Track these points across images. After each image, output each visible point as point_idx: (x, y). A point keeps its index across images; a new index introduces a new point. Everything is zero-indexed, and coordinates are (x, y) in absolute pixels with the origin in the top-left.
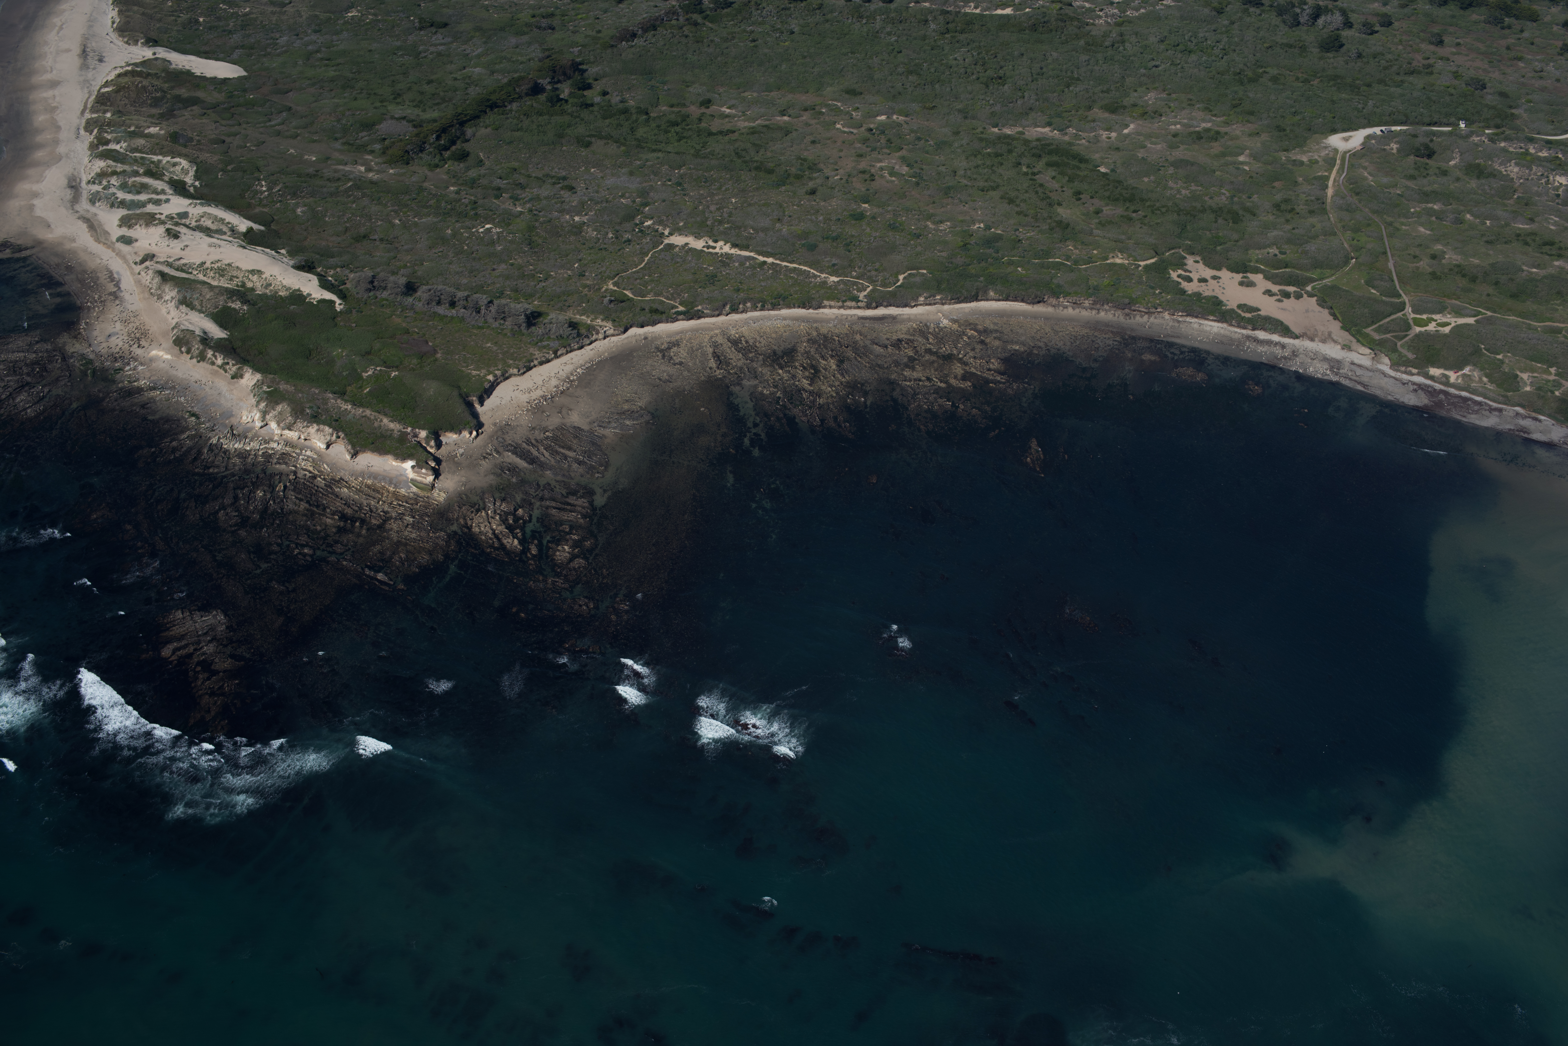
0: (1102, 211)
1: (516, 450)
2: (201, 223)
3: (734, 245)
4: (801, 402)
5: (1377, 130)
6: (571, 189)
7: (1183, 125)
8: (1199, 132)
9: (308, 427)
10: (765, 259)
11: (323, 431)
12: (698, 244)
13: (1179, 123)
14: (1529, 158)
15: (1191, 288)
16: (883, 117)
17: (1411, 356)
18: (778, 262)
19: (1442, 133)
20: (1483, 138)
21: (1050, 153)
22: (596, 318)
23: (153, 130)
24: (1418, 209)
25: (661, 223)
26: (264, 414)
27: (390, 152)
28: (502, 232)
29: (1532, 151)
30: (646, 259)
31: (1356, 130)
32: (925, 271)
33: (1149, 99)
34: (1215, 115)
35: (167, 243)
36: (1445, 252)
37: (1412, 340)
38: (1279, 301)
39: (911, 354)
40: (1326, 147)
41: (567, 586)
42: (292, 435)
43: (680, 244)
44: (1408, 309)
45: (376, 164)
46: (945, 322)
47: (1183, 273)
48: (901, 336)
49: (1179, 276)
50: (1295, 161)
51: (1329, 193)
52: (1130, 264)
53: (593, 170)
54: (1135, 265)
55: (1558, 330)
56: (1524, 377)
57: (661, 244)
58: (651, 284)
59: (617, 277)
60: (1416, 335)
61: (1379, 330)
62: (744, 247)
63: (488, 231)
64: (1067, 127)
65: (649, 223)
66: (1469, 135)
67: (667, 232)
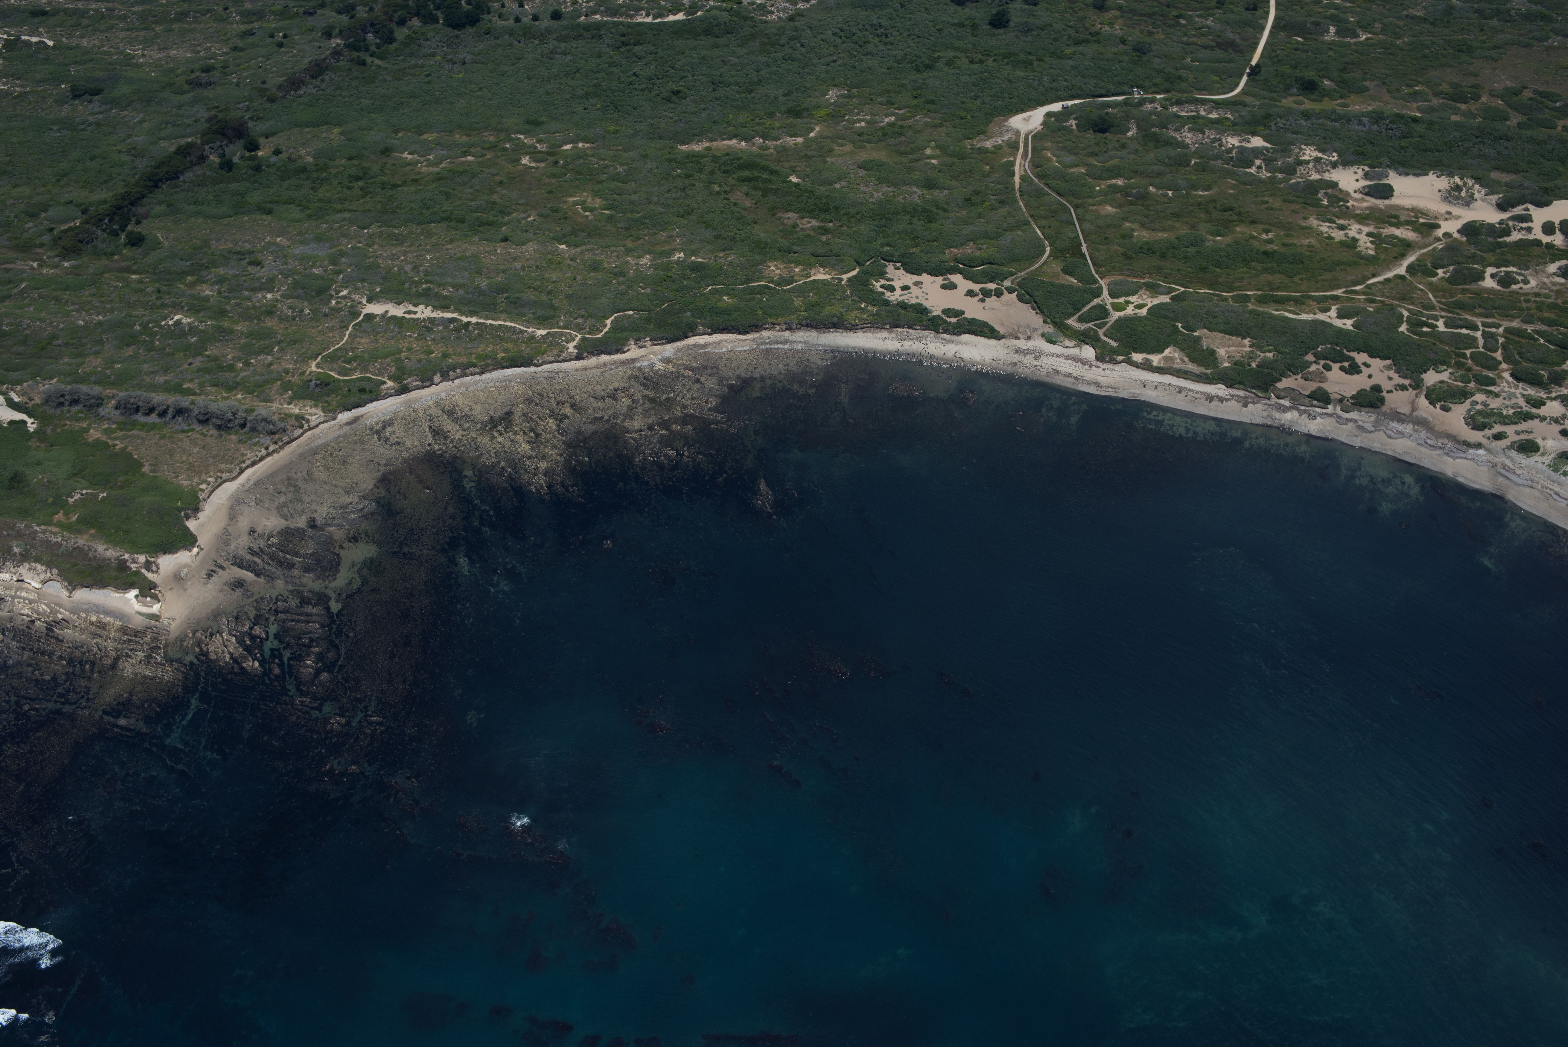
0: (799, 224)
1: (241, 563)
3: (435, 308)
4: (525, 470)
5: (1055, 107)
6: (258, 264)
7: (867, 122)
8: (882, 128)
9: (19, 567)
10: (469, 319)
11: (35, 569)
12: (398, 311)
13: (863, 120)
14: (1200, 122)
15: (895, 297)
16: (569, 147)
17: (1114, 344)
18: (482, 320)
19: (1117, 104)
20: (1156, 105)
21: (741, 167)
22: (305, 406)
24: (1103, 187)
25: (356, 290)
27: (60, 243)
28: (193, 322)
29: (1203, 113)
30: (348, 333)
31: (1035, 108)
32: (631, 313)
33: (831, 98)
34: (898, 109)
36: (1133, 230)
37: (1113, 326)
38: (983, 301)
39: (629, 402)
40: (1008, 131)
41: (316, 705)
43: (380, 313)
44: (1106, 294)
46: (659, 365)
47: (886, 283)
48: (616, 385)
49: (882, 287)
50: (979, 148)
51: (1017, 179)
52: (833, 278)
53: (279, 239)
54: (837, 279)
55: (1247, 298)
56: (1222, 352)
57: (360, 315)
58: (355, 361)
59: (320, 357)
60: (1116, 321)
61: (1081, 320)
62: (445, 308)
63: (178, 323)
64: (753, 138)
65: (344, 293)
66: (1142, 102)
67: (364, 301)
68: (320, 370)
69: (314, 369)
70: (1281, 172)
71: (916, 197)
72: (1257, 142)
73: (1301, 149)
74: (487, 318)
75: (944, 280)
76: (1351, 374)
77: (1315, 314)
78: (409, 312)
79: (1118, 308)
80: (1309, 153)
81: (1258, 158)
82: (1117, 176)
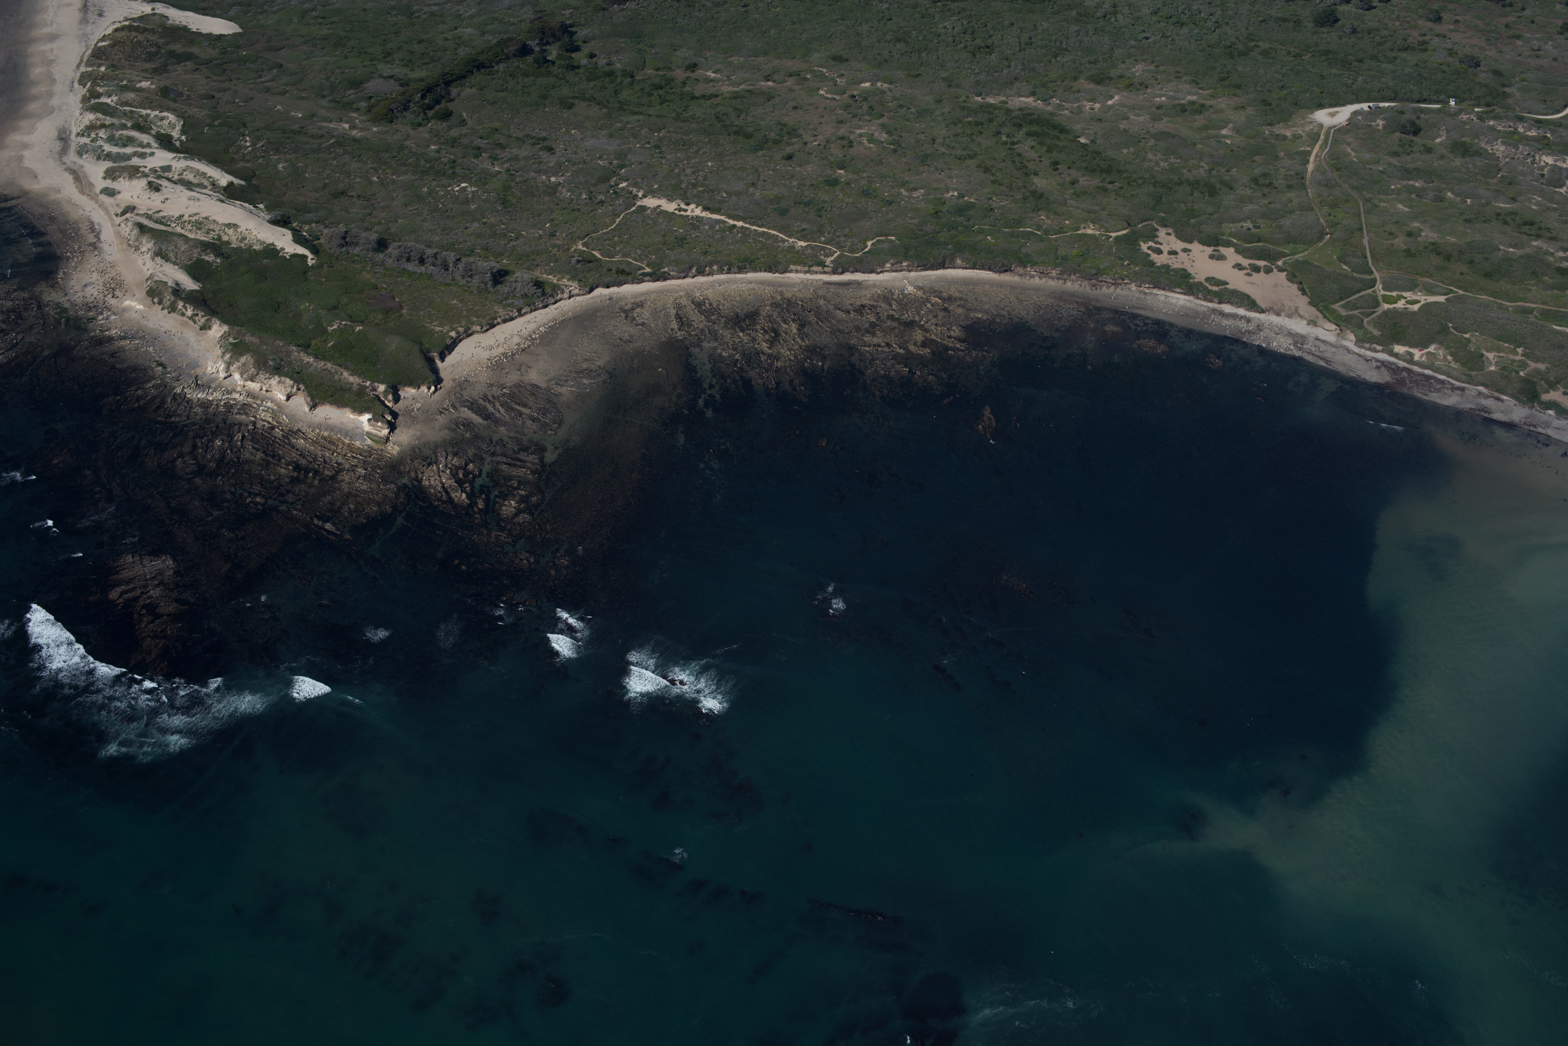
0: (1078, 181)
1: (473, 406)
2: (184, 176)
3: (706, 209)
4: (758, 365)
5: (1365, 106)
6: (550, 149)
7: (1169, 98)
8: (1183, 105)
9: (270, 378)
10: (735, 223)
11: (284, 383)
12: (670, 207)
13: (1165, 95)
14: (1516, 137)
16: (868, 84)
17: (1376, 333)
18: (747, 226)
20: (1472, 116)
21: (1031, 123)
22: (563, 278)
23: (144, 84)
24: (1399, 186)
25: (635, 185)
26: (229, 365)
27: (374, 110)
28: (477, 191)
29: (1521, 130)
30: (618, 220)
31: (1343, 105)
32: (893, 238)
33: (1136, 71)
34: (1202, 88)
35: (148, 196)
36: (1421, 230)
37: (1379, 317)
38: (1248, 275)
39: (873, 319)
40: (1311, 122)
41: (510, 540)
42: (254, 386)
43: (652, 207)
44: (1379, 286)
45: (361, 122)
46: (910, 289)
47: (1153, 245)
48: (865, 302)
49: (1149, 248)
50: (1278, 135)
51: (1310, 168)
52: (1101, 234)
53: (573, 132)
54: (1106, 235)
55: (1529, 310)
56: (1490, 356)
57: (634, 206)
58: (620, 246)
59: (587, 237)
60: (1385, 312)
61: (1347, 306)
62: (714, 210)
63: (463, 190)
64: (1051, 98)
65: (624, 185)
66: (1457, 112)
67: (640, 194)
68: (584, 249)
69: (580, 247)
71: (1202, 172)
74: (753, 224)
75: (1214, 251)
79: (1388, 300)
82: (1417, 178)
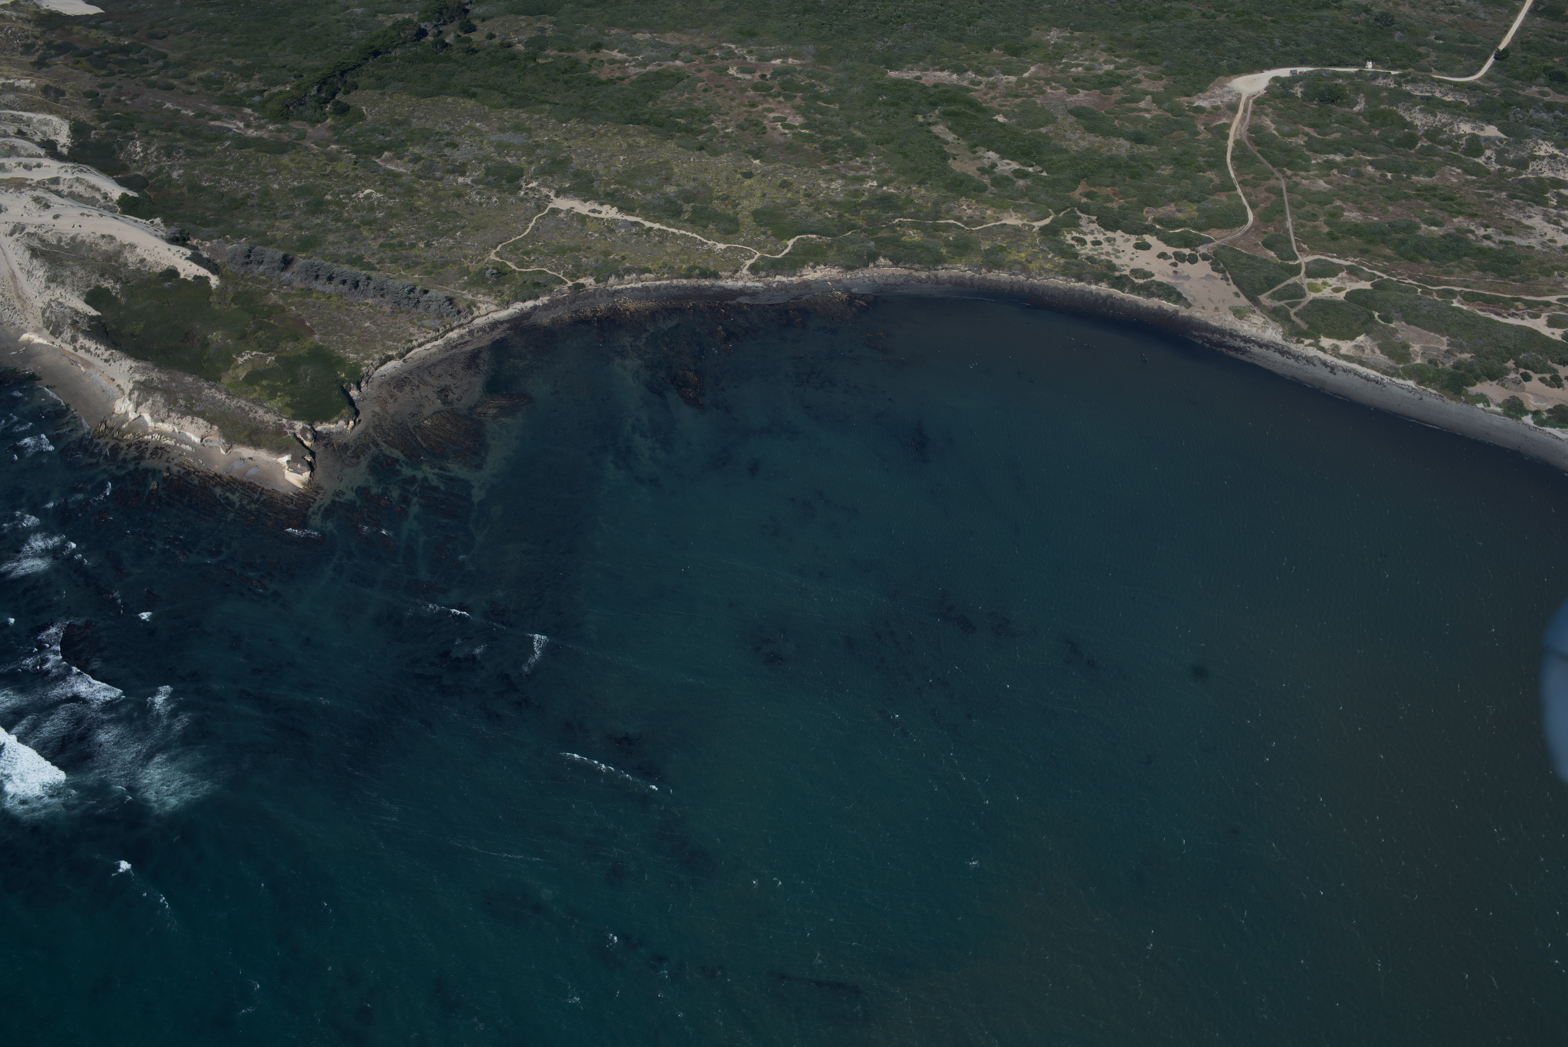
0: (997, 165)
2: (74, 189)
3: (621, 210)
5: (1283, 72)
6: (455, 146)
7: (1085, 68)
8: (1100, 76)
9: (182, 419)
10: (652, 225)
11: (197, 423)
12: (584, 208)
13: (1081, 65)
14: (1434, 103)
15: (1085, 251)
16: (778, 61)
17: (1304, 325)
18: (664, 228)
19: (1347, 76)
20: (1389, 81)
21: (947, 100)
22: (477, 294)
23: (24, 83)
24: (1320, 161)
25: (546, 184)
26: (138, 405)
27: (270, 106)
28: (382, 198)
29: (1437, 95)
30: (531, 225)
31: (1261, 71)
32: (814, 236)
33: (1051, 38)
34: (1118, 57)
35: (38, 214)
36: (1343, 209)
37: (1306, 307)
38: (1174, 265)
40: (1229, 92)
42: (166, 427)
43: (565, 209)
44: (1304, 273)
45: (255, 119)
46: (835, 291)
47: (1078, 235)
49: (1073, 239)
50: (1196, 107)
51: (1230, 143)
52: (1024, 225)
53: (478, 124)
54: (1029, 226)
55: (1452, 294)
56: (1416, 347)
57: (545, 208)
58: (534, 253)
59: (500, 246)
60: (1310, 302)
61: (1273, 297)
62: (630, 211)
63: (368, 197)
64: (966, 71)
65: (534, 184)
66: (1375, 76)
67: (552, 194)
68: (498, 259)
69: (493, 257)
70: (1512, 166)
71: (1123, 150)
72: (1491, 131)
73: (1537, 144)
74: (669, 226)
75: (1138, 239)
76: (1552, 386)
77: (1523, 319)
78: (594, 211)
79: (1314, 288)
80: (1546, 148)
81: (1489, 148)
82: (1336, 151)
